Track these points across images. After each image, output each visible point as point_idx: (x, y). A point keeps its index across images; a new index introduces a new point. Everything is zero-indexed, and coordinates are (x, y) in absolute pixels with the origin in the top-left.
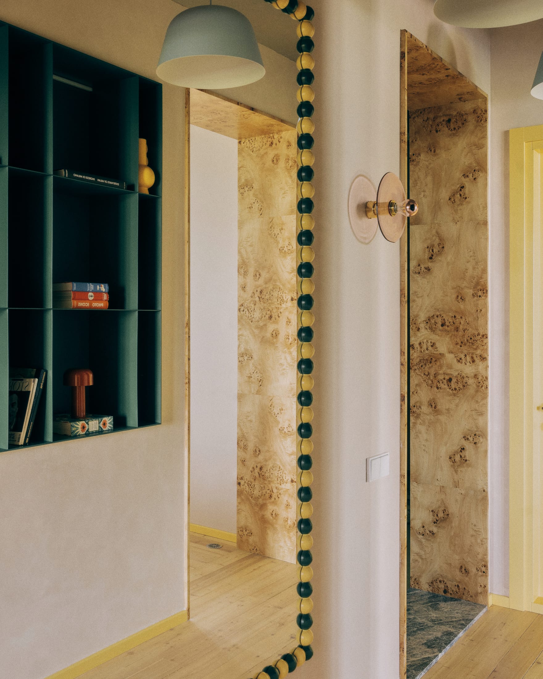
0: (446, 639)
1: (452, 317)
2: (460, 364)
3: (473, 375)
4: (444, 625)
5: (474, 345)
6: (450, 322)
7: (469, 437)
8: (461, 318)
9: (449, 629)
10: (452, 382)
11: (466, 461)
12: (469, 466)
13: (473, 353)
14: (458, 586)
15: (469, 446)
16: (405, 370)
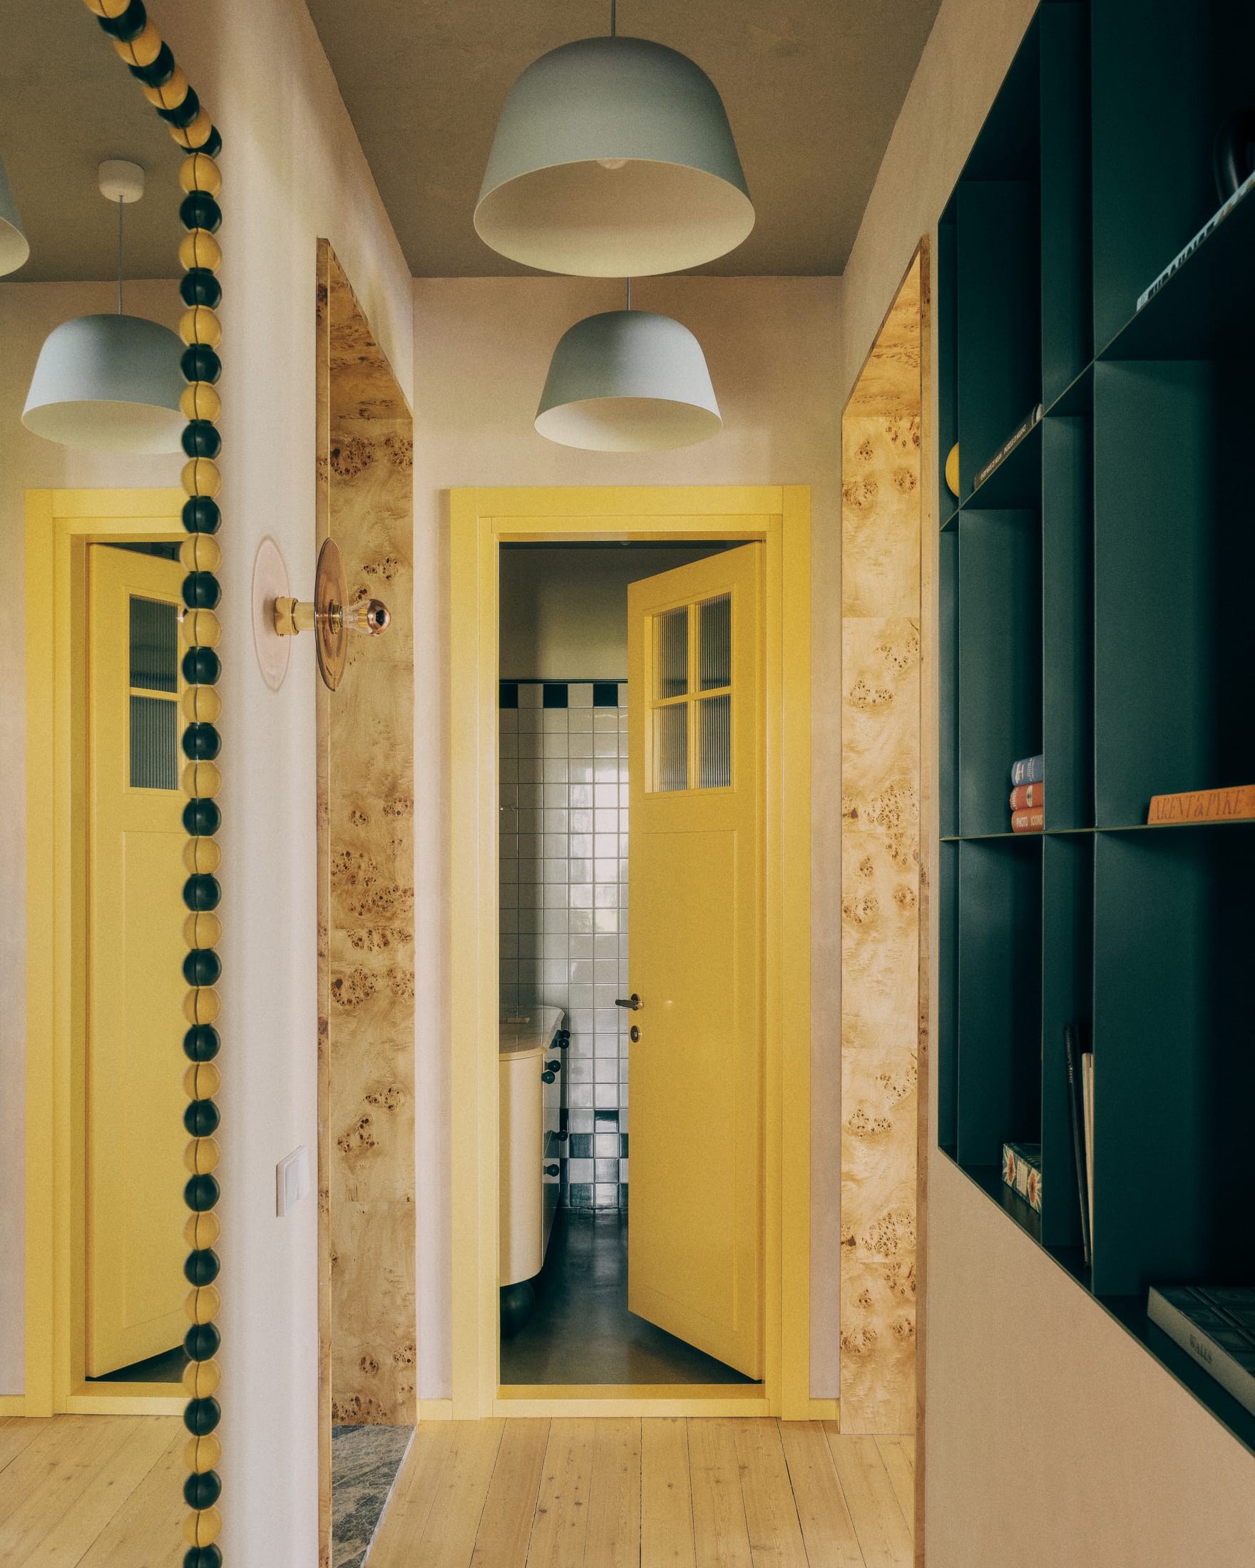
0: (368, 1513)
1: (343, 854)
2: (359, 950)
3: (385, 970)
4: (352, 1486)
5: (387, 911)
6: (337, 866)
7: (377, 1096)
8: (361, 856)
9: (366, 1491)
10: (343, 987)
11: (372, 1144)
12: (378, 1154)
13: (385, 927)
14: (357, 1399)
15: (376, 1114)
16: (328, 966)
